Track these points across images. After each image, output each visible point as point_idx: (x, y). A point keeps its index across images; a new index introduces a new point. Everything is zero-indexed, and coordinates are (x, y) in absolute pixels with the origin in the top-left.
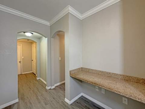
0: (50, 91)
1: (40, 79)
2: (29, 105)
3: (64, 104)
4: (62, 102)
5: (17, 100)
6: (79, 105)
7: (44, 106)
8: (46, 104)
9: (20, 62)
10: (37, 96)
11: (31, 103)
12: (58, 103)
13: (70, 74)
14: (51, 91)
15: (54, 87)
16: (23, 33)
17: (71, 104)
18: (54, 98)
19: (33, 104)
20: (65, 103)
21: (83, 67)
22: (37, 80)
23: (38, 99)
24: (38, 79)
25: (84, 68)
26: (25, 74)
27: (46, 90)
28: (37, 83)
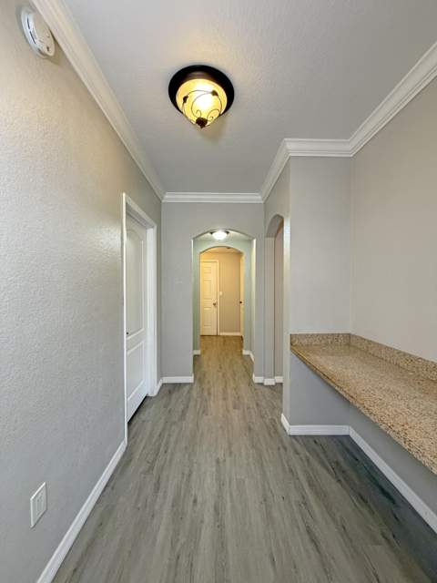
0: (257, 387)
1: (249, 356)
2: (206, 394)
3: (273, 426)
4: (274, 420)
5: (190, 379)
6: (318, 449)
7: (231, 408)
8: (235, 408)
9: (214, 304)
10: (226, 387)
11: (209, 394)
12: (262, 417)
13: (291, 344)
14: (261, 387)
15: (273, 384)
16: (209, 234)
17: (294, 437)
18: (257, 405)
19: (212, 398)
20: (279, 426)
21: (353, 333)
22: (242, 355)
23: (225, 391)
24: (245, 352)
25: (356, 337)
26: (224, 337)
27: (250, 383)
28: (240, 362)
